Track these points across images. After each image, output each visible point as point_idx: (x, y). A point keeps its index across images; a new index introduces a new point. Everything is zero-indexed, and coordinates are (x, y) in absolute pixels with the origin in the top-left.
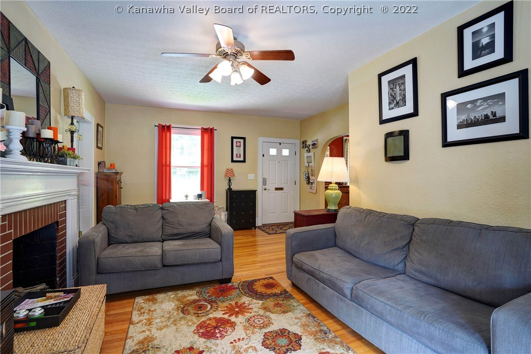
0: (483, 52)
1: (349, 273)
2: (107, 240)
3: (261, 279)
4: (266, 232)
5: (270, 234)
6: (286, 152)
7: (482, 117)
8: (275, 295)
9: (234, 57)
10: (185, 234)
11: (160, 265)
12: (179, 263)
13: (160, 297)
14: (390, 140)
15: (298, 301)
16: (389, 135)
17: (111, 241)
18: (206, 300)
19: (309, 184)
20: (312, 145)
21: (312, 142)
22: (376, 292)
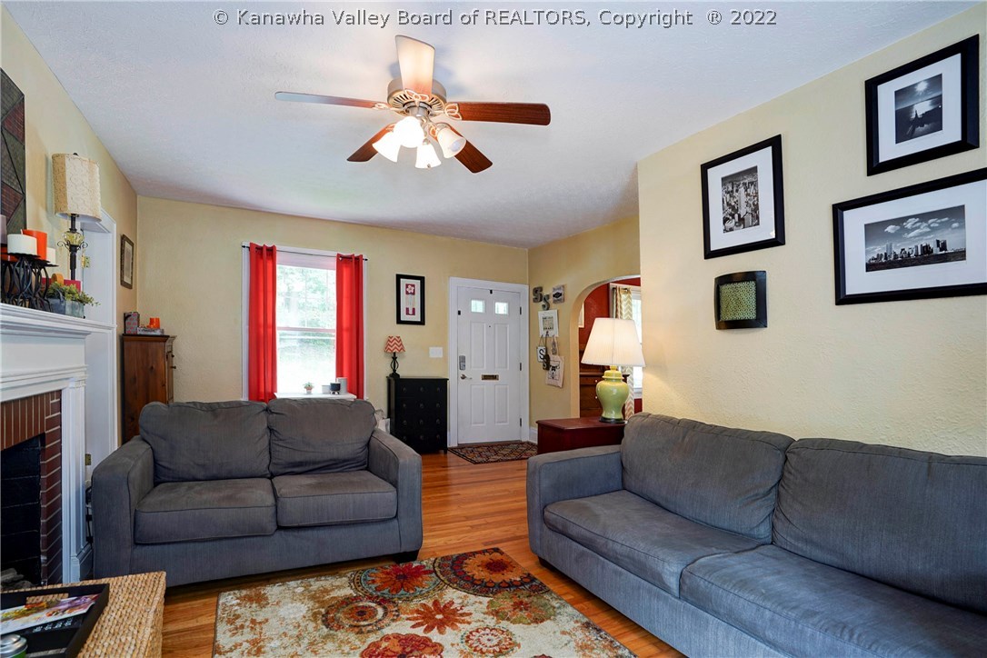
0: (919, 129)
1: (667, 543)
2: (151, 473)
3: (477, 553)
4: (467, 459)
5: (476, 463)
6: (501, 308)
7: (917, 250)
8: (510, 585)
9: (426, 112)
10: (319, 462)
11: (272, 527)
12: (312, 523)
13: (273, 591)
14: (726, 289)
15: (559, 597)
16: (723, 281)
17: (160, 476)
18: (371, 598)
19: (548, 369)
20: (554, 296)
21: (554, 289)
22: (734, 582)
